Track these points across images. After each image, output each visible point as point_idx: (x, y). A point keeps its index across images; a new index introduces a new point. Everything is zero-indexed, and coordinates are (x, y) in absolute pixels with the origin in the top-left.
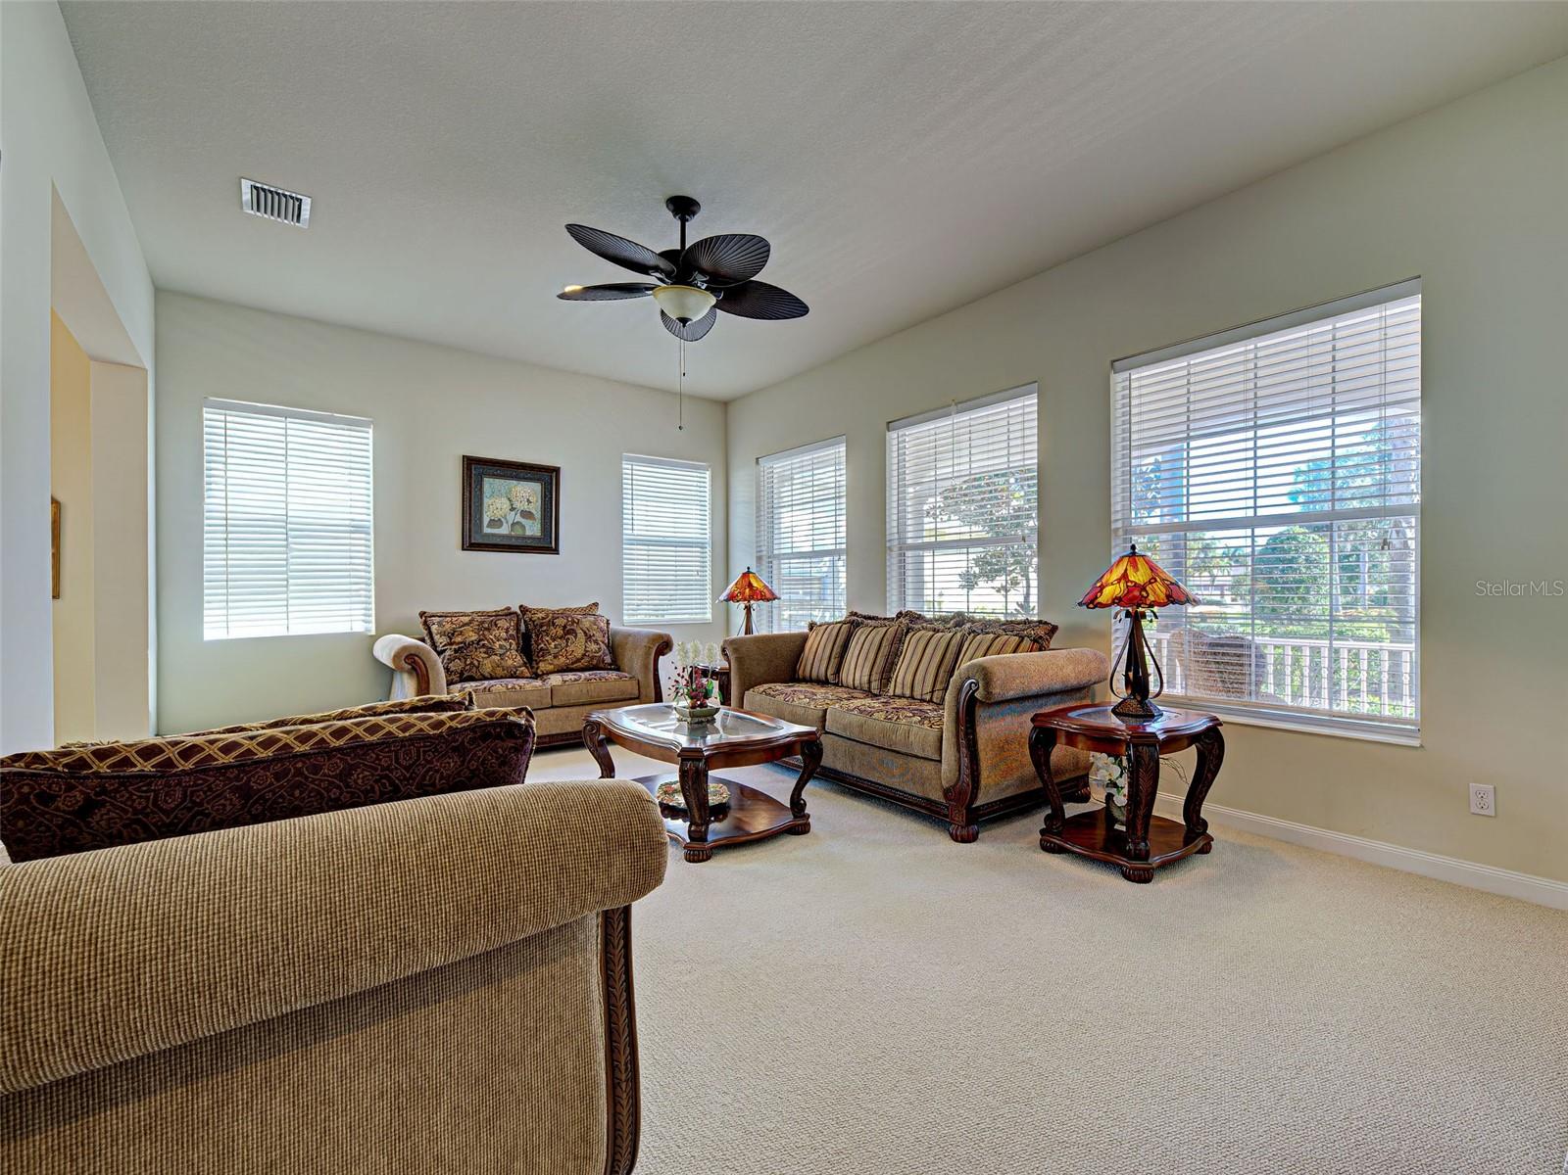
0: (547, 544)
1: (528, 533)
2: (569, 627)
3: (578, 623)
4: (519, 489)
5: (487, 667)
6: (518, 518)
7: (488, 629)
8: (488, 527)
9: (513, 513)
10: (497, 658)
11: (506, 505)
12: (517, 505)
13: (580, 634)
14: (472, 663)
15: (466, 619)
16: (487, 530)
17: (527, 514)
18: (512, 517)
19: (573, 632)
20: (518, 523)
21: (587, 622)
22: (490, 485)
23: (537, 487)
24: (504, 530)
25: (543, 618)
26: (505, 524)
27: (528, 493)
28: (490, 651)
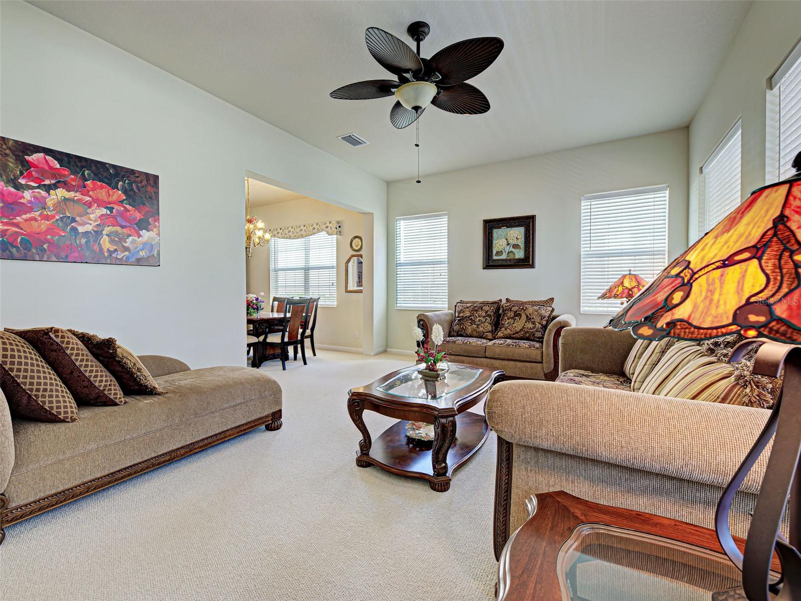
0: (527, 262)
1: (517, 257)
2: (518, 312)
3: (525, 310)
4: (511, 232)
5: (469, 331)
6: (512, 249)
7: (476, 311)
8: (495, 255)
9: (509, 246)
10: (475, 326)
11: (505, 242)
12: (511, 242)
13: (524, 317)
14: (463, 327)
15: (468, 305)
16: (495, 258)
17: (516, 246)
18: (508, 249)
19: (520, 315)
20: (511, 252)
21: (530, 310)
22: (496, 233)
23: (522, 230)
24: (504, 257)
25: (508, 306)
26: (504, 253)
27: (517, 234)
28: (473, 322)
